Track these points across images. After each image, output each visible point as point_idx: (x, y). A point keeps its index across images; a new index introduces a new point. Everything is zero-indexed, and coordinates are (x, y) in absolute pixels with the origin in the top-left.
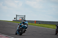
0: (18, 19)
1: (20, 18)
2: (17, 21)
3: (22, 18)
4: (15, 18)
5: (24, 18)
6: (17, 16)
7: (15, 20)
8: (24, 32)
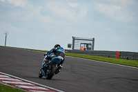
0: (77, 47)
1: (83, 45)
2: (74, 52)
5: (90, 44)
6: (74, 39)
8: (57, 71)
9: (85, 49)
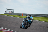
0: (8, 12)
1: (10, 12)
3: (12, 11)
4: (5, 12)
5: (13, 11)
6: (7, 9)
7: (6, 13)
9: (11, 13)
